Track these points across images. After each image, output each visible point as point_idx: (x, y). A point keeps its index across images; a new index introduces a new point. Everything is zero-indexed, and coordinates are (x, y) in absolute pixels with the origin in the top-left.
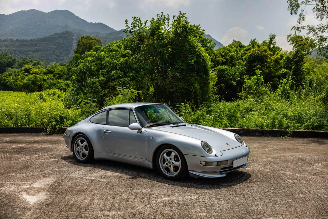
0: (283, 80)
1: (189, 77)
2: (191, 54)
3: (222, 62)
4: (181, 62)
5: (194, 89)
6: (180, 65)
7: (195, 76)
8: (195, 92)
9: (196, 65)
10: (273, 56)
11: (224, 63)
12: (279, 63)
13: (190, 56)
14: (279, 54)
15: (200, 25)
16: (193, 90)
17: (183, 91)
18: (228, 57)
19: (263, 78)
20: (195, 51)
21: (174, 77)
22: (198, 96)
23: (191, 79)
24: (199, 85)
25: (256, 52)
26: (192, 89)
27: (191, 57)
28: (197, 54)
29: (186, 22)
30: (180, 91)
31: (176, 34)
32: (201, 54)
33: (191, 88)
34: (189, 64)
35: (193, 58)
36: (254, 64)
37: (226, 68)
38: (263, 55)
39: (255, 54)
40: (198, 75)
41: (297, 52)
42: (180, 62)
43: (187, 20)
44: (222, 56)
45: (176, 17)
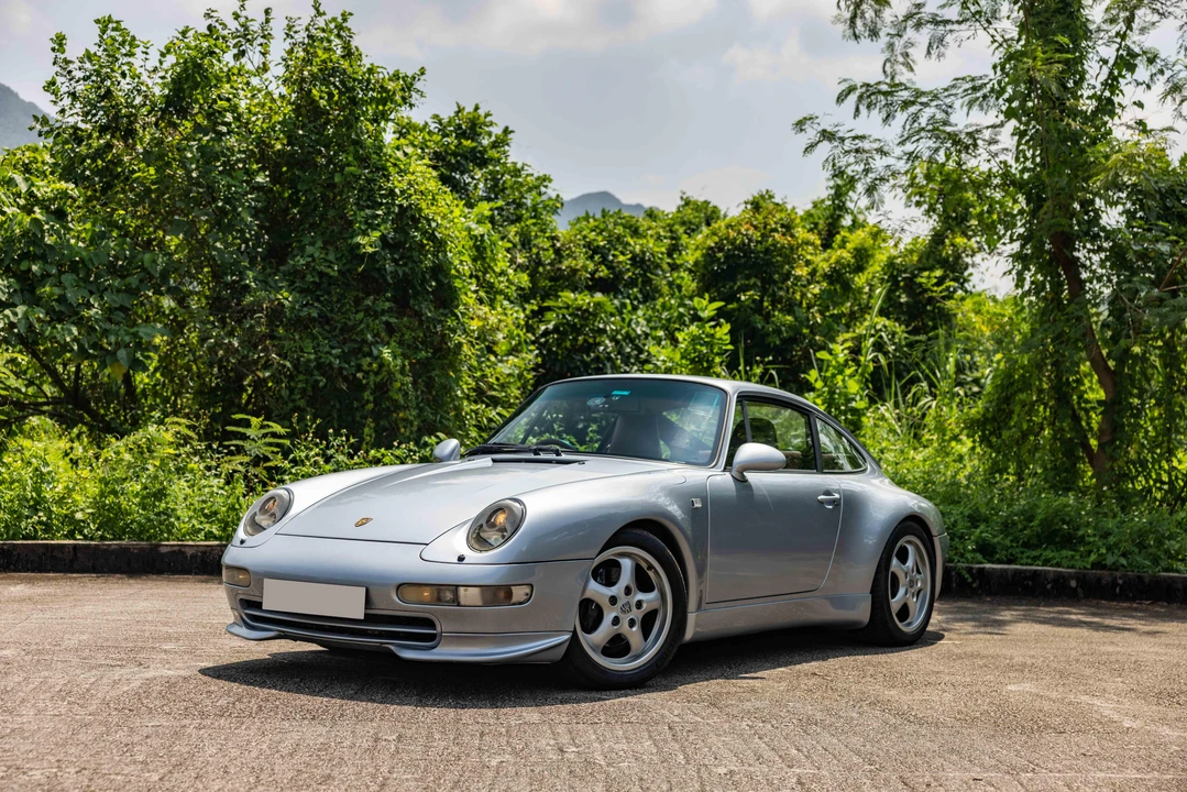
0: (830, 352)
1: (357, 312)
2: (368, 207)
3: (592, 279)
4: (319, 244)
5: (376, 374)
6: (312, 256)
7: (383, 312)
8: (382, 389)
9: (395, 261)
10: (825, 255)
11: (596, 285)
12: (847, 287)
13: (362, 214)
14: (849, 246)
15: (423, 74)
16: (372, 377)
17: (317, 382)
18: (621, 258)
19: (728, 337)
20: (391, 193)
21: (276, 313)
22: (398, 408)
23: (362, 326)
24: (405, 356)
25: (739, 233)
26: (367, 373)
27: (367, 217)
28: (401, 206)
29: (348, 53)
30: (307, 382)
31: (306, 109)
32: (421, 210)
33: (359, 368)
34: (354, 253)
35: (378, 225)
36: (732, 287)
37: (598, 304)
38: (774, 245)
39: (735, 239)
40: (402, 305)
41: (938, 238)
42: (312, 244)
43: (354, 44)
44: (593, 250)
45: (301, 25)
